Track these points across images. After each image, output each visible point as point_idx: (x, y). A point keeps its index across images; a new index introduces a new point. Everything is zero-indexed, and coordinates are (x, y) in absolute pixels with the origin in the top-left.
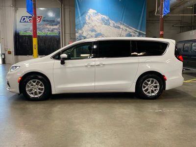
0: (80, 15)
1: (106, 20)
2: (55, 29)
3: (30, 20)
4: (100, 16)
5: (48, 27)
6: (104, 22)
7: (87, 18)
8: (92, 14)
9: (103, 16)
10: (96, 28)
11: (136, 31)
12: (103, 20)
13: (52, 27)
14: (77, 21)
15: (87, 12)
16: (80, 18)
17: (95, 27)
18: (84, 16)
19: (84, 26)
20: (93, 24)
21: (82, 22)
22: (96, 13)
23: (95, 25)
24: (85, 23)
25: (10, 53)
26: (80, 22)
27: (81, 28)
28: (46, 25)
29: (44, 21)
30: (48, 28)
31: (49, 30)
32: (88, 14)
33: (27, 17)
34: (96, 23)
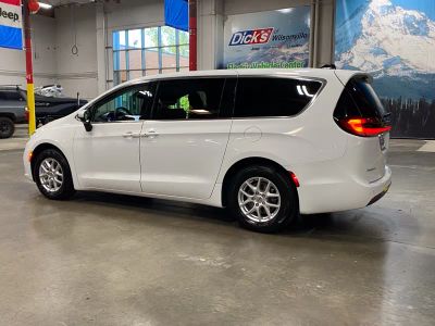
0: (347, 17)
1: (418, 23)
2: (296, 54)
3: (248, 38)
4: (401, 14)
5: (284, 50)
6: (413, 26)
7: (364, 22)
8: (378, 11)
9: (410, 13)
10: (386, 46)
12: (408, 23)
13: (292, 51)
14: (338, 31)
15: (366, 8)
16: (348, 24)
17: (385, 43)
18: (356, 17)
19: (355, 42)
20: (380, 36)
21: (350, 34)
22: (389, 7)
23: (386, 38)
24: (357, 36)
26: (346, 33)
27: (347, 49)
28: (280, 47)
29: (275, 38)
30: (283, 54)
31: (284, 59)
32: (369, 12)
33: (243, 33)
34: (388, 32)
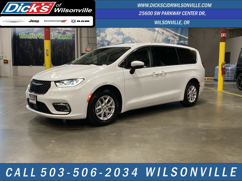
2: (67, 31)
10: (123, 30)
11: (176, 35)
25: (6, 62)
27: (104, 30)
31: (59, 33)
